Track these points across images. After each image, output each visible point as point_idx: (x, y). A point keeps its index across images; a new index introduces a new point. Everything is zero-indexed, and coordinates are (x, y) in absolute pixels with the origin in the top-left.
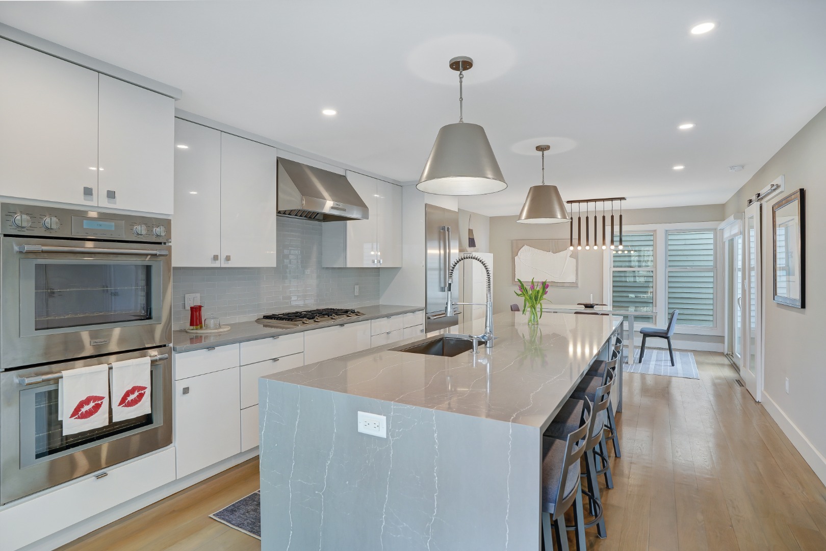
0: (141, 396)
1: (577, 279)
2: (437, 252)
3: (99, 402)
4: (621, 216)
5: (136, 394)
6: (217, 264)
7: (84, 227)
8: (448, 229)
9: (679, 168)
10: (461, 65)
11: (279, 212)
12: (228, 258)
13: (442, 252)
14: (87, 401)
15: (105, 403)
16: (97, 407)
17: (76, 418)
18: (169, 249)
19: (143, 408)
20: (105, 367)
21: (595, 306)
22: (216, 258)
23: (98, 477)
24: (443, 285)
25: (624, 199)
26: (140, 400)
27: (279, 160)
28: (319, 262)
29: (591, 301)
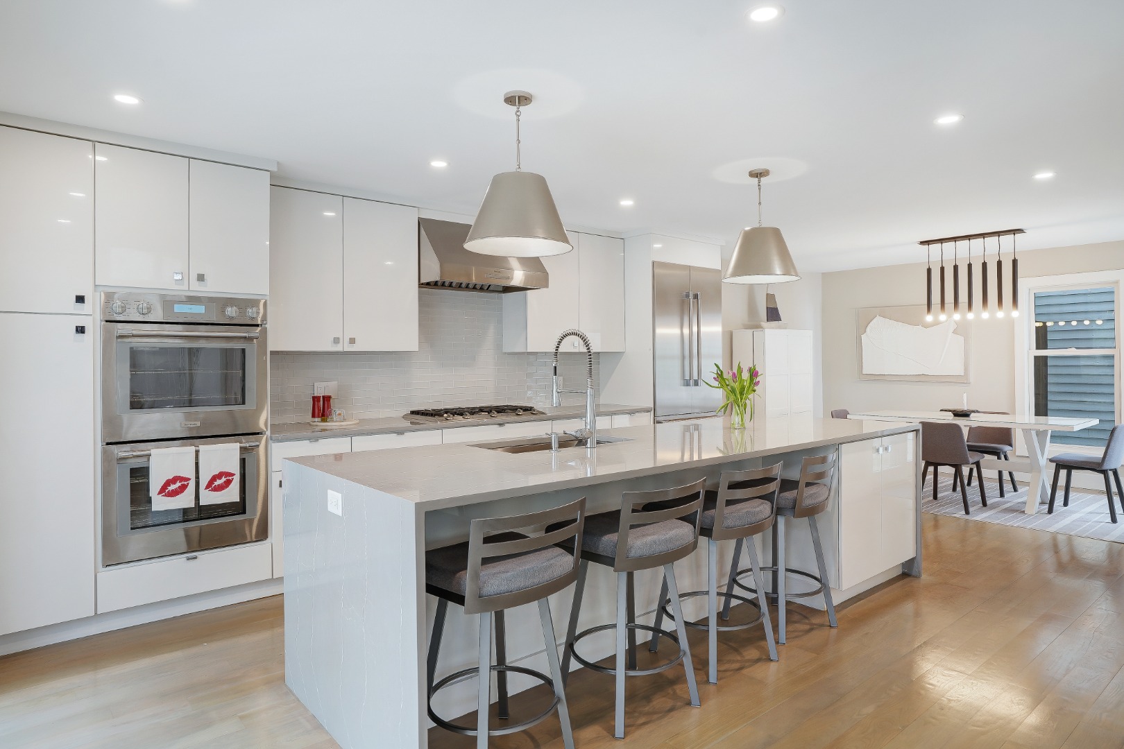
0: (228, 483)
1: (966, 369)
2: (676, 331)
3: (186, 483)
4: (1015, 262)
5: (224, 479)
6: (339, 348)
7: (175, 311)
8: (696, 296)
9: (1044, 175)
10: (517, 100)
11: (421, 285)
12: (352, 341)
13: (686, 331)
14: (174, 480)
15: (192, 484)
16: (183, 488)
17: (163, 496)
18: (265, 331)
19: (231, 494)
20: (193, 449)
21: (972, 415)
22: (336, 340)
23: (189, 559)
24: (687, 377)
25: (1020, 231)
26: (227, 486)
27: (421, 222)
28: (499, 345)
29: (965, 407)
